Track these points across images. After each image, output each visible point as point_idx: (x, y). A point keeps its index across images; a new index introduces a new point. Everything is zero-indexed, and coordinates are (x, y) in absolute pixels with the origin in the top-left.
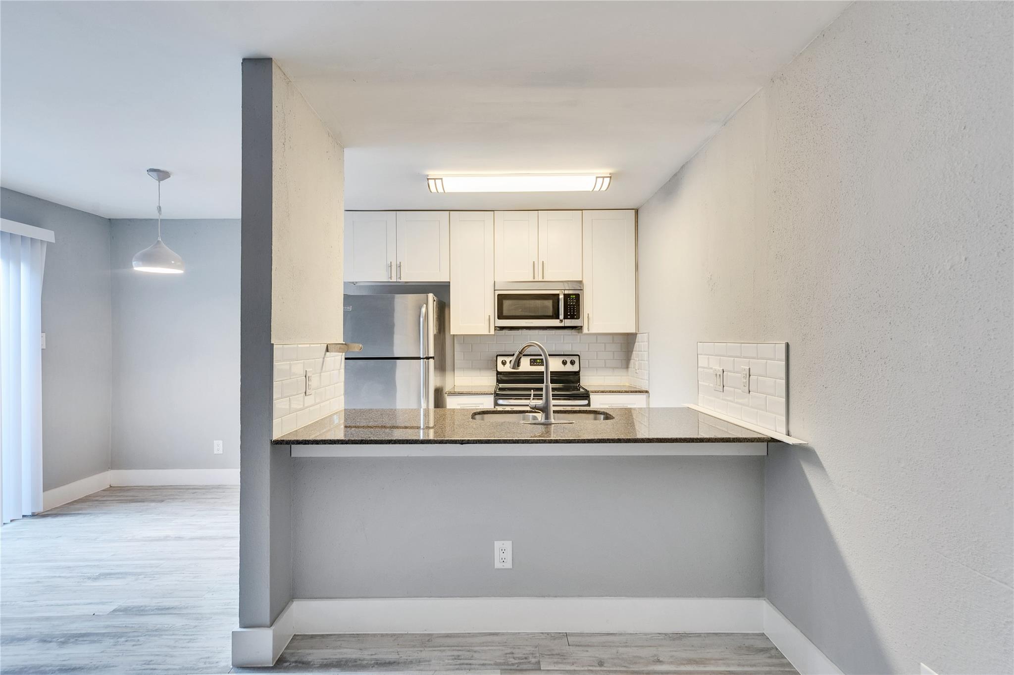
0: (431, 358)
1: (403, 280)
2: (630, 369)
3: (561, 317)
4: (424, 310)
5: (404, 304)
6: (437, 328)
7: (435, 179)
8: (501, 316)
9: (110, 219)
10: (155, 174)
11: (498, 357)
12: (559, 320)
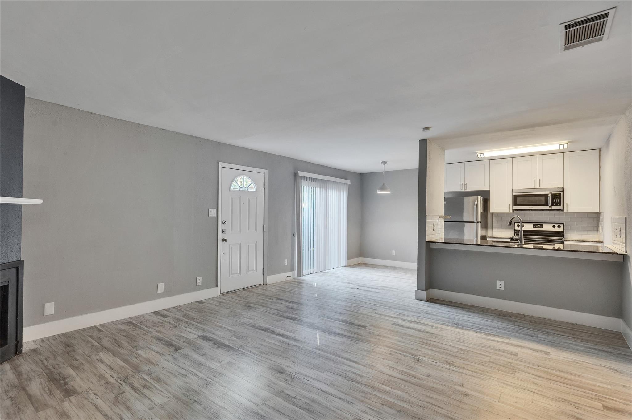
0: (479, 222)
1: (468, 190)
2: (598, 231)
3: (550, 204)
4: (476, 203)
5: (468, 200)
6: (483, 210)
7: (480, 154)
8: (515, 204)
9: (361, 174)
10: (383, 163)
11: (515, 223)
12: (548, 206)
